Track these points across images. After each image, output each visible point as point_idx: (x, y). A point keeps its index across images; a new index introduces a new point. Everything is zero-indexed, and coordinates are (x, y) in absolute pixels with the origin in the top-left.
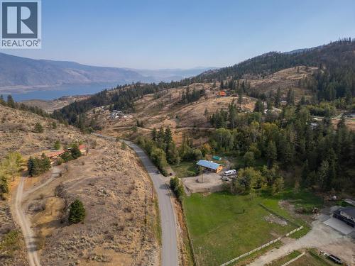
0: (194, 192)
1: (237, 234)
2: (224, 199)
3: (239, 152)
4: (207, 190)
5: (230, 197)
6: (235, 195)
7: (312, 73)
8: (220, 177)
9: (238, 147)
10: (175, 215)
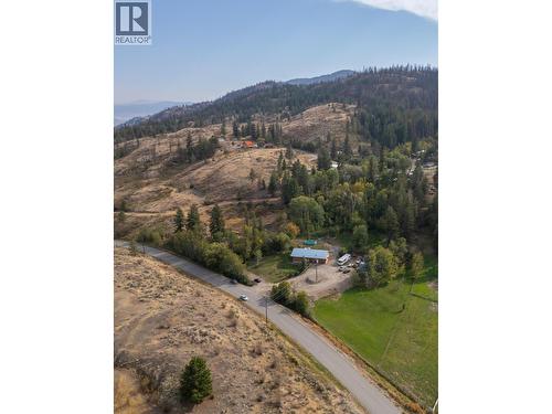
0: (317, 299)
1: (420, 340)
2: (364, 298)
3: (338, 229)
4: (334, 292)
5: (369, 293)
6: (373, 289)
7: (352, 113)
8: (336, 269)
9: (330, 221)
10: (324, 339)
